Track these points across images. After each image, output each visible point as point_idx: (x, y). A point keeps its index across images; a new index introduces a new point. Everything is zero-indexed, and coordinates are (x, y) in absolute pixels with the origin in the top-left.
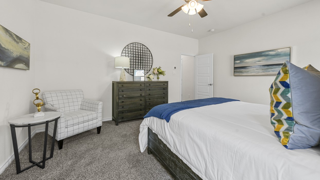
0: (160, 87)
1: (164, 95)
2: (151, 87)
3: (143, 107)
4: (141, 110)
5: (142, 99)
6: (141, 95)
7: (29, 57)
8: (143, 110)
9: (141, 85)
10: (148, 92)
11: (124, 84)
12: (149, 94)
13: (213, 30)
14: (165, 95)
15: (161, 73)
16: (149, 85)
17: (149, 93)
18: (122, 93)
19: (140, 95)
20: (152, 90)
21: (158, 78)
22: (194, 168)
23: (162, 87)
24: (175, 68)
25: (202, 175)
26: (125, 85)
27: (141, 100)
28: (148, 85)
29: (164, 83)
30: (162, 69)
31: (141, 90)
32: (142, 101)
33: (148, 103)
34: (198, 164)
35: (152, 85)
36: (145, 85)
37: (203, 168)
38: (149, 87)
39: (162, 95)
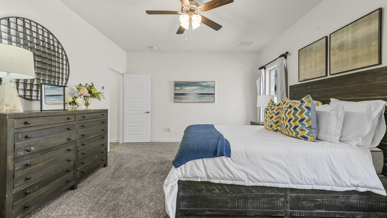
0: (97, 119)
1: (102, 133)
2: (85, 121)
3: (72, 164)
4: (68, 171)
5: (71, 147)
6: (69, 139)
8: (72, 170)
9: (68, 119)
10: (81, 132)
11: (32, 120)
12: (83, 135)
13: (156, 48)
14: (105, 133)
15: (93, 95)
16: (83, 117)
18: (25, 143)
19: (67, 141)
20: (87, 127)
22: (280, 184)
23: (101, 119)
25: (289, 185)
26: (33, 122)
27: (69, 150)
28: (79, 117)
29: (103, 114)
30: (97, 89)
31: (68, 129)
32: (70, 152)
33: (80, 154)
34: (283, 178)
35: (87, 116)
37: (288, 179)
38: (82, 122)
39: (100, 134)
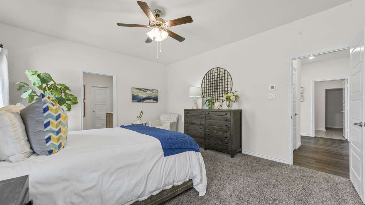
0: (220, 116)
1: (226, 128)
2: (210, 116)
3: (203, 136)
4: (201, 138)
7: (158, 96)
8: (203, 139)
9: (200, 113)
10: (207, 121)
11: (189, 111)
12: (209, 124)
14: (229, 129)
17: (209, 122)
18: (187, 118)
19: (200, 123)
20: (212, 120)
21: (229, 106)
23: (224, 117)
24: (272, 88)
27: (201, 128)
28: (207, 113)
29: (226, 113)
31: (201, 118)
33: (207, 133)
35: (211, 113)
36: (205, 113)
38: (208, 116)
39: (223, 128)
